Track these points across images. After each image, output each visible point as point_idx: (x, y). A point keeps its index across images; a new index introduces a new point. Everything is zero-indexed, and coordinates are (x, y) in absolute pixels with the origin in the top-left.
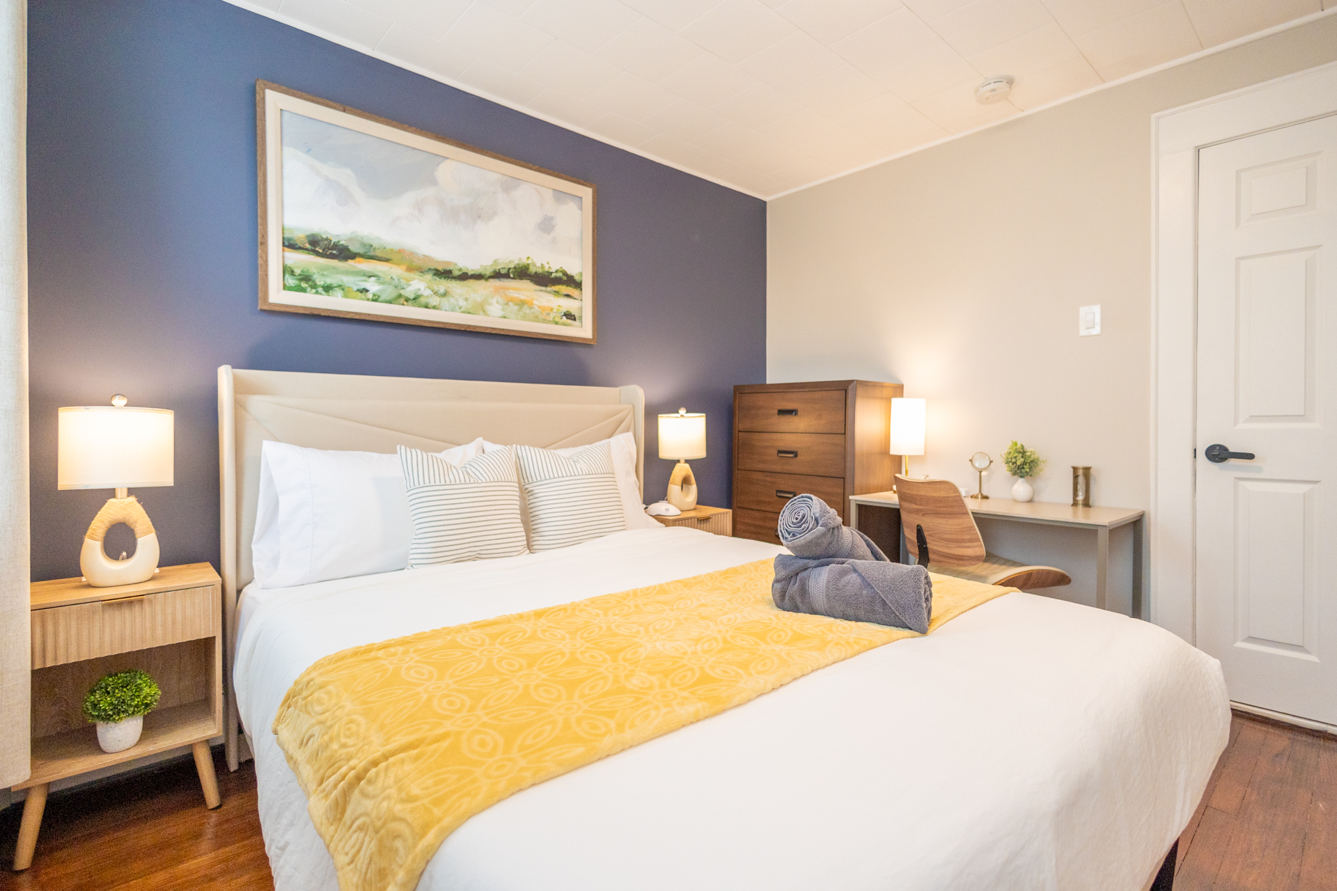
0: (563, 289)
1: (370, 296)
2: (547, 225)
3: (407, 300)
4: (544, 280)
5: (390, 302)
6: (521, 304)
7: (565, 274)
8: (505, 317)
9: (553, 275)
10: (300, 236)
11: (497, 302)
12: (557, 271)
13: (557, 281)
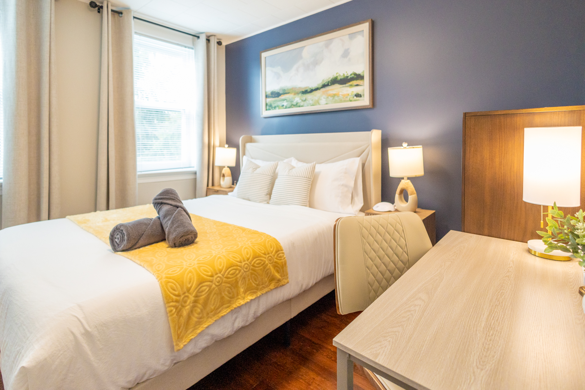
0: (354, 82)
1: (284, 107)
2: (346, 54)
3: (294, 105)
4: (344, 81)
5: (289, 108)
6: (334, 96)
7: (355, 74)
8: (327, 104)
9: (349, 77)
10: (269, 93)
11: (324, 98)
12: (351, 75)
13: (352, 79)
